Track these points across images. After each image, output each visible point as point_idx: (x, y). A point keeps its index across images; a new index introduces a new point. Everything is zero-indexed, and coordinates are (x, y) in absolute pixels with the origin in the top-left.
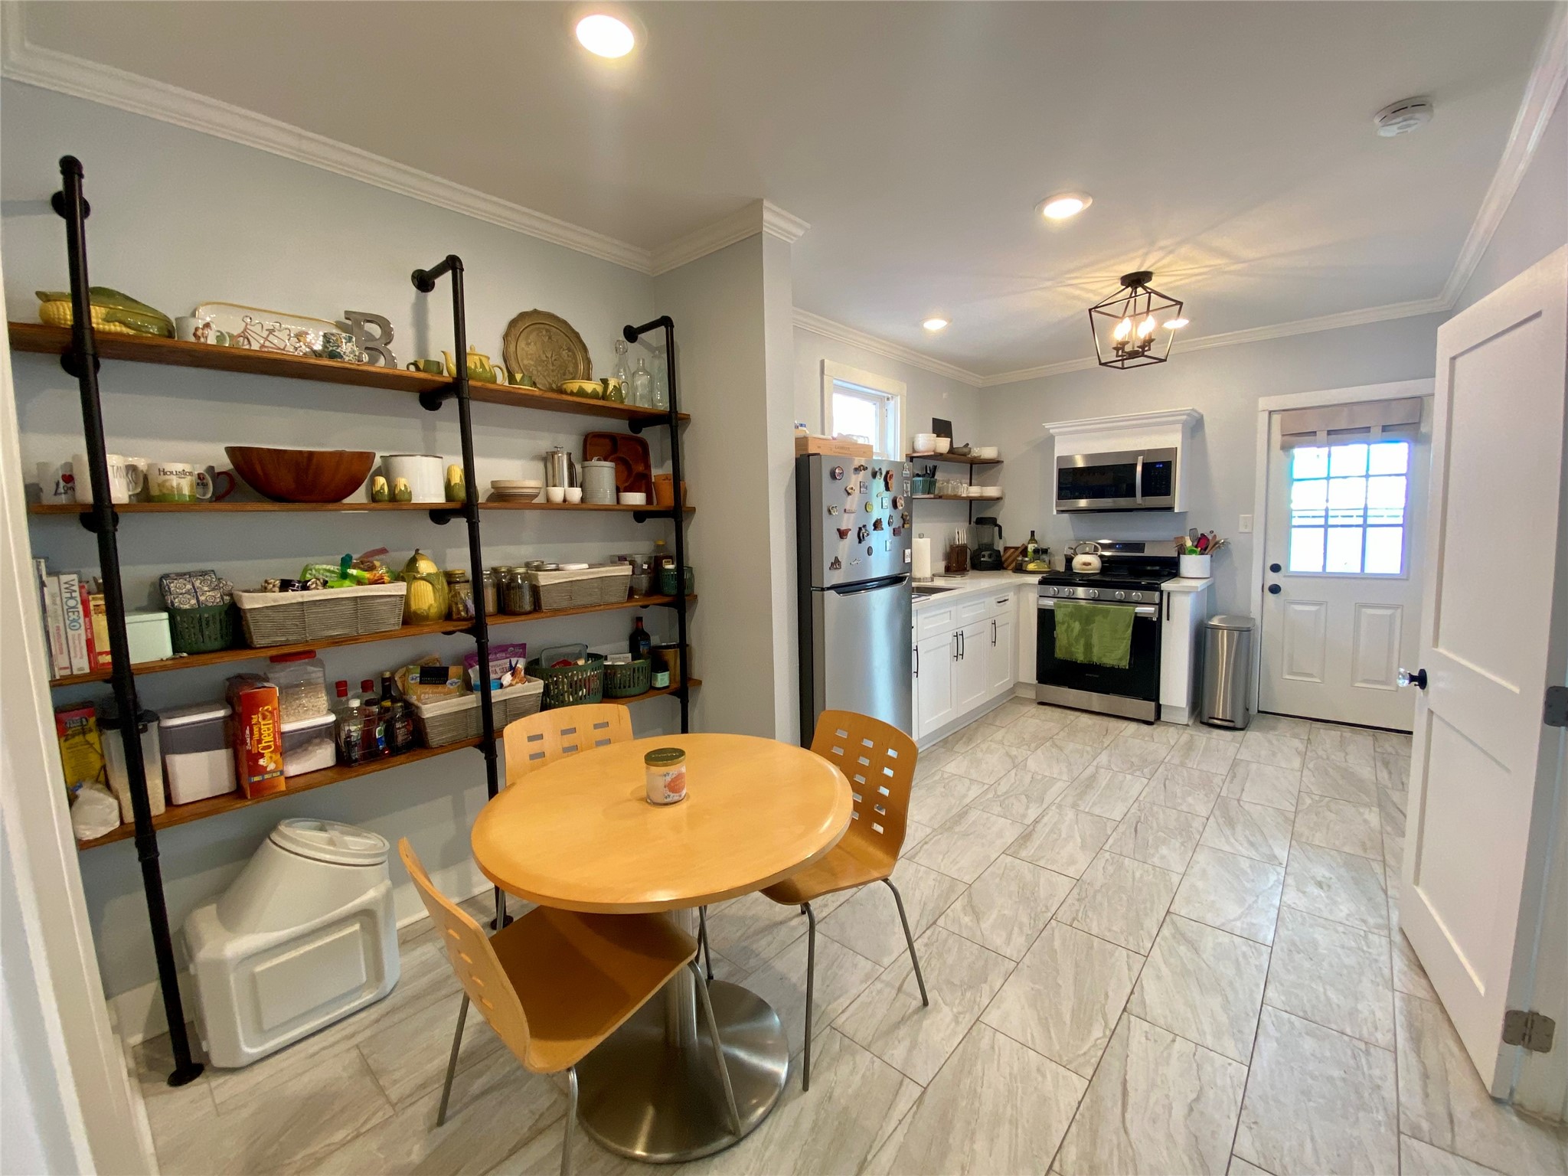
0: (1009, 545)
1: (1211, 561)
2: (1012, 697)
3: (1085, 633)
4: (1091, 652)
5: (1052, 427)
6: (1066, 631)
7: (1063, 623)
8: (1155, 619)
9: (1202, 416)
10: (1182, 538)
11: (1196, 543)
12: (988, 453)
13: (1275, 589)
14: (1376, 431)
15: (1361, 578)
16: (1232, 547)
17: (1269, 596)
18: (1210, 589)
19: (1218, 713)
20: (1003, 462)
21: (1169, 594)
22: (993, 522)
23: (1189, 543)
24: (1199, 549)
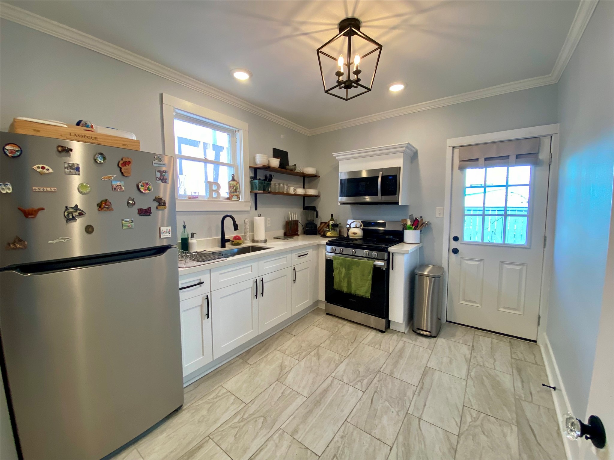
0: (323, 221)
1: (421, 234)
2: (314, 309)
3: (348, 276)
4: (351, 287)
5: (338, 155)
6: (339, 273)
7: (337, 268)
8: (384, 269)
9: (417, 151)
10: (405, 220)
11: (412, 223)
12: (310, 171)
13: (455, 251)
14: (513, 158)
15: (504, 247)
16: (432, 226)
17: (453, 255)
18: (421, 249)
19: (424, 326)
20: (319, 176)
21: (393, 254)
22: (314, 209)
23: (409, 223)
24: (414, 227)
